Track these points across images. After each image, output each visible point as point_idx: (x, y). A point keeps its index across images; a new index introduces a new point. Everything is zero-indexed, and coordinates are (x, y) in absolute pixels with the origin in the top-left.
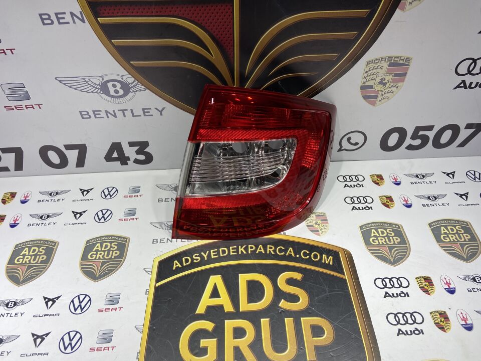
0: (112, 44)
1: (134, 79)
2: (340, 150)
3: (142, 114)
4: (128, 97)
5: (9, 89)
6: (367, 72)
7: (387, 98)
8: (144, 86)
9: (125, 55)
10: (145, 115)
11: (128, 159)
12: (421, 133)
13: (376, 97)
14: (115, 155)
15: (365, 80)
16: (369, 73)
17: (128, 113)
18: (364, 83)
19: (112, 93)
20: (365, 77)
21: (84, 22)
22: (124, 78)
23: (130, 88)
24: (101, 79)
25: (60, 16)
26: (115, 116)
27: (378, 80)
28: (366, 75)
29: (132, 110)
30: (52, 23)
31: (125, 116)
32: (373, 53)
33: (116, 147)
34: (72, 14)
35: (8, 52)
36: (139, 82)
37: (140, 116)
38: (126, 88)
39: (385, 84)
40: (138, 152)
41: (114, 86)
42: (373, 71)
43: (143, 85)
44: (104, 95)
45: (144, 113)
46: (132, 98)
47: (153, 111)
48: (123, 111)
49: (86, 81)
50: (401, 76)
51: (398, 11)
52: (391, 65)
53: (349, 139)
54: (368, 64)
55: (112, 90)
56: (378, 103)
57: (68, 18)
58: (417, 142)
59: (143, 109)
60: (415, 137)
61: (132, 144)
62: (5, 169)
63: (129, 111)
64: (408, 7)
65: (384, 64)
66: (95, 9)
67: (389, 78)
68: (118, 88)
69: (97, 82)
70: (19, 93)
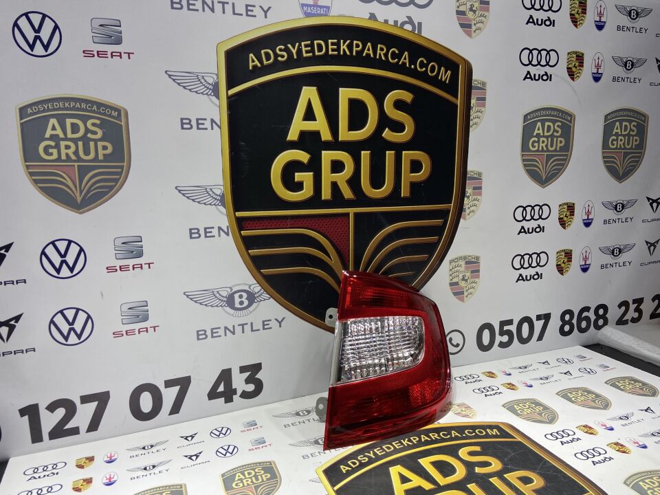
0: (249, 254)
1: (260, 288)
3: (261, 327)
4: (251, 309)
5: (129, 309)
6: (451, 270)
7: (471, 294)
8: (269, 294)
10: (264, 329)
11: (235, 392)
12: (506, 328)
13: (462, 293)
14: (221, 389)
15: (451, 278)
16: (453, 270)
17: (247, 328)
18: (451, 280)
19: (237, 305)
20: (451, 275)
21: (228, 234)
22: (252, 287)
23: (255, 298)
24: (229, 290)
25: (208, 230)
26: (233, 333)
27: (461, 277)
28: (451, 273)
29: (252, 323)
30: (200, 236)
31: (243, 332)
32: (452, 253)
33: (226, 375)
34: (220, 228)
35: (145, 266)
36: (265, 291)
37: (259, 330)
38: (252, 298)
39: (466, 280)
40: (248, 381)
41: (241, 297)
42: (456, 269)
44: (228, 309)
45: (264, 325)
46: (255, 308)
47: (273, 324)
48: (243, 325)
49: (214, 293)
50: (476, 272)
51: (462, 220)
52: (467, 263)
53: (450, 340)
54: (450, 263)
55: (237, 300)
56: (466, 299)
57: (215, 232)
58: (505, 339)
59: (263, 322)
60: (502, 333)
61: (243, 369)
62: (75, 431)
63: (249, 325)
64: (467, 217)
65: (462, 263)
66: (241, 223)
67: (468, 275)
68: (244, 299)
69: (225, 294)
70: (139, 313)
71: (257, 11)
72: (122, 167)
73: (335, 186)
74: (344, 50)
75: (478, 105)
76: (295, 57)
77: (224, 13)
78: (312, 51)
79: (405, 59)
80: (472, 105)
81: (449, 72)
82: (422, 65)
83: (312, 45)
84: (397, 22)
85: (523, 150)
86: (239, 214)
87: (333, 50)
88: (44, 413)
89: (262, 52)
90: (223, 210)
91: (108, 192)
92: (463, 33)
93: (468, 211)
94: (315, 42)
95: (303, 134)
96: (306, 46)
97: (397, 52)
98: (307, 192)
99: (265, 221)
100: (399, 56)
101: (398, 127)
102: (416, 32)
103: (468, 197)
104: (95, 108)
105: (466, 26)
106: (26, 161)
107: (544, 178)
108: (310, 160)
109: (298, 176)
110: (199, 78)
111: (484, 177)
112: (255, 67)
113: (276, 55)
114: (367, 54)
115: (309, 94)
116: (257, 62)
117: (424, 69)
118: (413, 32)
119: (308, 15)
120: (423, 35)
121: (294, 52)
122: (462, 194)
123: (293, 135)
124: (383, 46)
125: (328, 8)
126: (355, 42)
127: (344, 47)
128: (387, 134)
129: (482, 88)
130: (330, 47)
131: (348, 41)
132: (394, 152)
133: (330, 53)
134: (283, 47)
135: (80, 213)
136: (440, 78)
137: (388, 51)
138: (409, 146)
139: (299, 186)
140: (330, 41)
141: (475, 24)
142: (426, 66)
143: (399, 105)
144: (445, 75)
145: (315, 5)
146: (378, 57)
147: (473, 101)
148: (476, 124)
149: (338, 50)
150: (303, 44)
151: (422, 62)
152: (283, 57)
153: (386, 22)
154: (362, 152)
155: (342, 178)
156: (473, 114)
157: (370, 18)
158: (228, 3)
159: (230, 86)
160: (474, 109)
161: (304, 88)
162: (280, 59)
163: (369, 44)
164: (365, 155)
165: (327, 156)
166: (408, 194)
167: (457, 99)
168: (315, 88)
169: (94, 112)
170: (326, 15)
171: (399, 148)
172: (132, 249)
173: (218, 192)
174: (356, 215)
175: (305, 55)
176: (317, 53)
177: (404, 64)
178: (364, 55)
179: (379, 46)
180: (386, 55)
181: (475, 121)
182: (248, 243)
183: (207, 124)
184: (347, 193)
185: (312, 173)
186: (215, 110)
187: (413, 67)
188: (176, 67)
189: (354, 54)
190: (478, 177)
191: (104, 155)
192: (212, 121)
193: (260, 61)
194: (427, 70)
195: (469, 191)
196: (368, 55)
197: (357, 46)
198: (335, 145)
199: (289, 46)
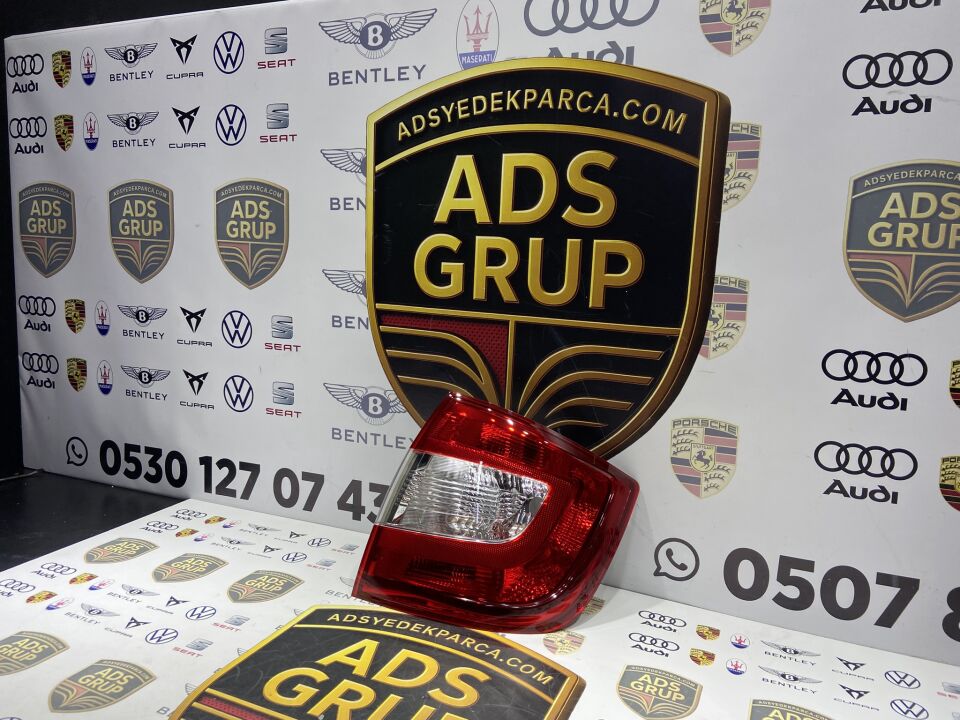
0: (386, 353)
1: (396, 396)
2: (657, 573)
3: (394, 445)
4: (385, 418)
5: (279, 388)
6: (675, 437)
7: (715, 487)
9: (395, 367)
10: (397, 447)
11: (363, 510)
12: (794, 572)
13: (697, 481)
14: (350, 501)
15: (675, 449)
16: (680, 438)
17: (380, 440)
18: (675, 453)
19: (371, 411)
20: (674, 445)
21: (367, 327)
22: (387, 394)
23: (390, 407)
24: (365, 392)
25: (349, 320)
26: (366, 441)
27: (695, 452)
28: (674, 441)
29: (385, 436)
30: (341, 326)
31: (375, 443)
33: (355, 487)
34: (360, 319)
35: (294, 349)
36: (401, 401)
37: (392, 446)
38: (386, 406)
39: (707, 462)
40: (376, 502)
41: (375, 401)
42: (685, 437)
43: (403, 405)
44: (362, 412)
45: (397, 442)
46: (389, 420)
47: (407, 444)
48: (376, 435)
49: (350, 391)
50: (728, 452)
51: (700, 357)
52: (708, 432)
53: (669, 553)
54: (674, 425)
55: (371, 405)
56: (704, 493)
57: (355, 323)
58: (792, 592)
59: (397, 438)
60: (784, 578)
61: (373, 487)
62: (232, 493)
63: (382, 437)
64: (712, 354)
65: (701, 431)
66: (381, 317)
67: (710, 453)
68: (378, 405)
69: (360, 394)
70: (286, 395)
71: (411, 73)
72: (281, 247)
73: (491, 282)
74: (511, 103)
75: (739, 166)
76: (449, 120)
77: (376, 81)
78: (470, 110)
79: (603, 104)
80: (727, 166)
81: (683, 117)
82: (632, 110)
83: (470, 104)
84: (593, 52)
85: (850, 244)
86: (380, 306)
87: (496, 106)
88: (214, 467)
89: (413, 118)
90: (365, 300)
91: (270, 271)
92: (713, 48)
93: (713, 344)
94: (474, 99)
95: (454, 214)
96: (463, 105)
97: (590, 96)
98: (454, 288)
99: (405, 317)
100: (594, 102)
101: (588, 204)
102: (624, 62)
103: (716, 321)
104: (266, 190)
105: (720, 39)
106: (218, 238)
107: (908, 302)
108: (461, 248)
109: (446, 267)
110: (348, 154)
111: (751, 290)
112: (405, 137)
113: (428, 121)
114: (543, 105)
115: (464, 164)
116: (407, 132)
117: (636, 116)
118: (618, 63)
119: (466, 67)
120: (635, 65)
121: (448, 114)
122: (704, 314)
123: (442, 216)
124: (567, 91)
125: (493, 53)
126: (527, 91)
127: (511, 100)
128: (570, 214)
129: (753, 134)
130: (493, 102)
131: (518, 91)
132: (579, 240)
133: (493, 109)
134: (435, 110)
135: (251, 289)
136: (664, 127)
137: (575, 98)
138: (603, 232)
139: (444, 280)
140: (493, 95)
141: (738, 32)
142: (640, 111)
143: (590, 172)
144: (675, 122)
145: (477, 53)
146: (560, 107)
147: (730, 160)
148: (736, 197)
149: (504, 104)
150: (459, 103)
151: (632, 105)
152: (435, 121)
153: (575, 56)
154: (531, 239)
155: (502, 272)
156: (729, 180)
157: (551, 56)
158: (380, 70)
159: (377, 162)
160: (731, 173)
161: (458, 157)
162: (432, 124)
163: (548, 91)
164: (535, 243)
165: (483, 243)
166: (600, 304)
167: (697, 156)
168: (471, 156)
169: (264, 193)
170: (490, 62)
171: (587, 235)
172: (284, 329)
173: (360, 279)
174: (518, 325)
175: (461, 116)
176: (475, 113)
177: (601, 112)
178: (540, 106)
179: (562, 91)
180: (573, 103)
181: (733, 192)
182: (386, 341)
183: (354, 204)
184: (508, 294)
185: (462, 264)
186: (361, 188)
187: (615, 114)
188: (330, 145)
189: (525, 107)
190: (740, 288)
191: (270, 235)
192: (359, 200)
193: (410, 129)
194: (640, 118)
195: (717, 309)
196: (546, 106)
197: (530, 95)
198: (494, 228)
199: (443, 107)
